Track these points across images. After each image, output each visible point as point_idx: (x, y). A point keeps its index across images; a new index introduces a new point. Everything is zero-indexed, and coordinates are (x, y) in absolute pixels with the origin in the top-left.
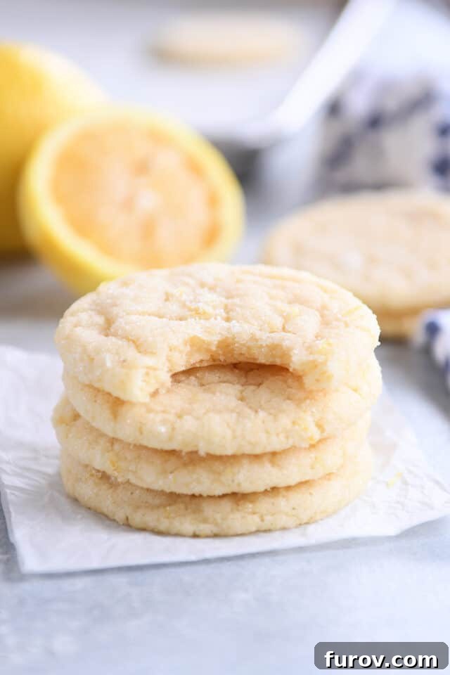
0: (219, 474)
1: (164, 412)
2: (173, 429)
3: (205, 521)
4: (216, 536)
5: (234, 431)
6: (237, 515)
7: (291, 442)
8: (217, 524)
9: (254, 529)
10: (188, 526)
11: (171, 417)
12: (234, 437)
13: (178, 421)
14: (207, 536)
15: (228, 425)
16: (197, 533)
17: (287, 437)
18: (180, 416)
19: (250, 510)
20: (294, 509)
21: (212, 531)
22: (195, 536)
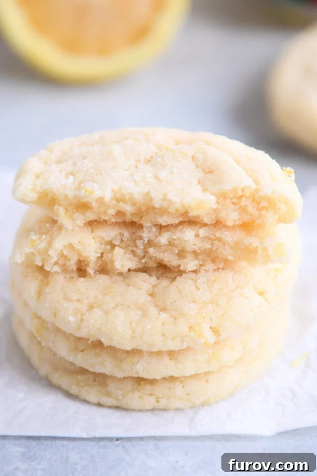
0: (121, 361)
1: (78, 300)
2: (82, 320)
3: (108, 394)
4: (117, 408)
5: (134, 332)
6: (137, 395)
7: (185, 345)
8: (118, 400)
9: (149, 408)
10: (93, 396)
11: (84, 308)
12: (133, 337)
13: (87, 313)
14: (110, 407)
15: (131, 323)
16: (101, 403)
17: (182, 342)
18: (91, 307)
19: (148, 392)
20: (188, 394)
21: (113, 404)
22: (99, 405)
